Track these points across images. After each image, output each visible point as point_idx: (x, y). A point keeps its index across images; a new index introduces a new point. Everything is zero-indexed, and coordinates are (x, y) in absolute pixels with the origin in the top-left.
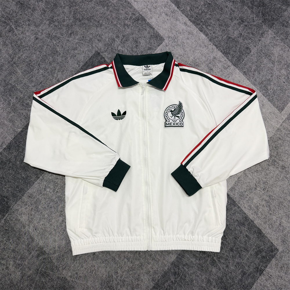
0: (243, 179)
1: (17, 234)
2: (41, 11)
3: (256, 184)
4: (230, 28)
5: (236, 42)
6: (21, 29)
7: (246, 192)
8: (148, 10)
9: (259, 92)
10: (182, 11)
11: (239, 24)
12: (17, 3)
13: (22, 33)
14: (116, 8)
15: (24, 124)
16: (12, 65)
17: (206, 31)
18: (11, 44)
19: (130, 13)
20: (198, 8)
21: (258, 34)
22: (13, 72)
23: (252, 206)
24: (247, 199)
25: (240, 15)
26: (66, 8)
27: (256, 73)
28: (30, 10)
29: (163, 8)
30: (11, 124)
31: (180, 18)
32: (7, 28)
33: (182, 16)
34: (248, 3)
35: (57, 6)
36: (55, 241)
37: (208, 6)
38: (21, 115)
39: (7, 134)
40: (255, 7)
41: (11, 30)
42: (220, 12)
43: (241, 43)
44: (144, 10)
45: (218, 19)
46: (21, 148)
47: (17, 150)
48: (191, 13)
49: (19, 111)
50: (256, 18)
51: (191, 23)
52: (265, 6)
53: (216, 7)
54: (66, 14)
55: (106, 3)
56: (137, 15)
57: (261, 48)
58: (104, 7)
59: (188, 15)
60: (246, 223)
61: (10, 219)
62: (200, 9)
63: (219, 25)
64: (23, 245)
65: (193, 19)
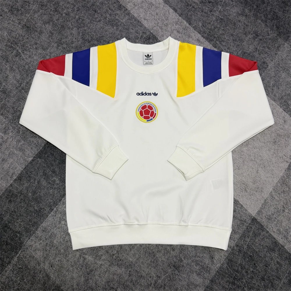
0: (270, 202)
1: (32, 272)
2: (48, 33)
3: (283, 206)
4: (245, 43)
5: (252, 57)
6: (28, 53)
7: (273, 215)
8: (158, 28)
9: (279, 107)
10: (194, 27)
11: (254, 38)
12: (23, 27)
13: (30, 57)
14: (125, 27)
15: (35, 152)
16: (20, 91)
17: (220, 47)
18: (19, 69)
19: (141, 32)
20: (210, 23)
21: (274, 48)
22: (22, 98)
23: (281, 230)
24: (275, 222)
25: (254, 29)
26: (74, 29)
27: (275, 88)
28: (36, 33)
29: (174, 25)
30: (21, 154)
31: (192, 35)
32: (14, 53)
33: (194, 32)
34: (261, 17)
35: (65, 28)
36: (73, 278)
37: (220, 21)
38: (32, 143)
39: (17, 164)
40: (268, 21)
41: (18, 55)
42: (233, 27)
43: (257, 57)
44: (155, 28)
45: (232, 34)
46: (32, 178)
47: (29, 181)
48: (203, 29)
49: (30, 139)
50: (270, 31)
51: (204, 40)
52: (279, 19)
53: (229, 22)
54: (74, 36)
55: (116, 22)
56: (148, 33)
57: (278, 61)
58: (113, 26)
59: (201, 31)
60: (276, 249)
61: (23, 256)
62: (212, 25)
63: (233, 40)
64: (38, 284)
65: (206, 35)
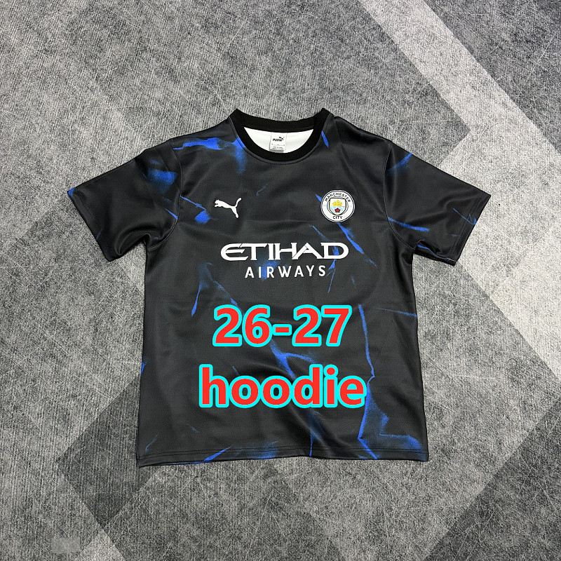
2: (264, 71)
10: (498, 82)
14: (390, 72)
17: (538, 118)
19: (414, 82)
20: (525, 77)
28: (246, 69)
29: (468, 75)
32: (209, 99)
33: (498, 91)
35: (292, 65)
37: (542, 76)
41: (216, 103)
48: (514, 86)
51: (514, 104)
53: (556, 78)
54: (307, 79)
55: (374, 62)
56: (425, 86)
59: (510, 89)
62: (528, 81)
65: (517, 97)
